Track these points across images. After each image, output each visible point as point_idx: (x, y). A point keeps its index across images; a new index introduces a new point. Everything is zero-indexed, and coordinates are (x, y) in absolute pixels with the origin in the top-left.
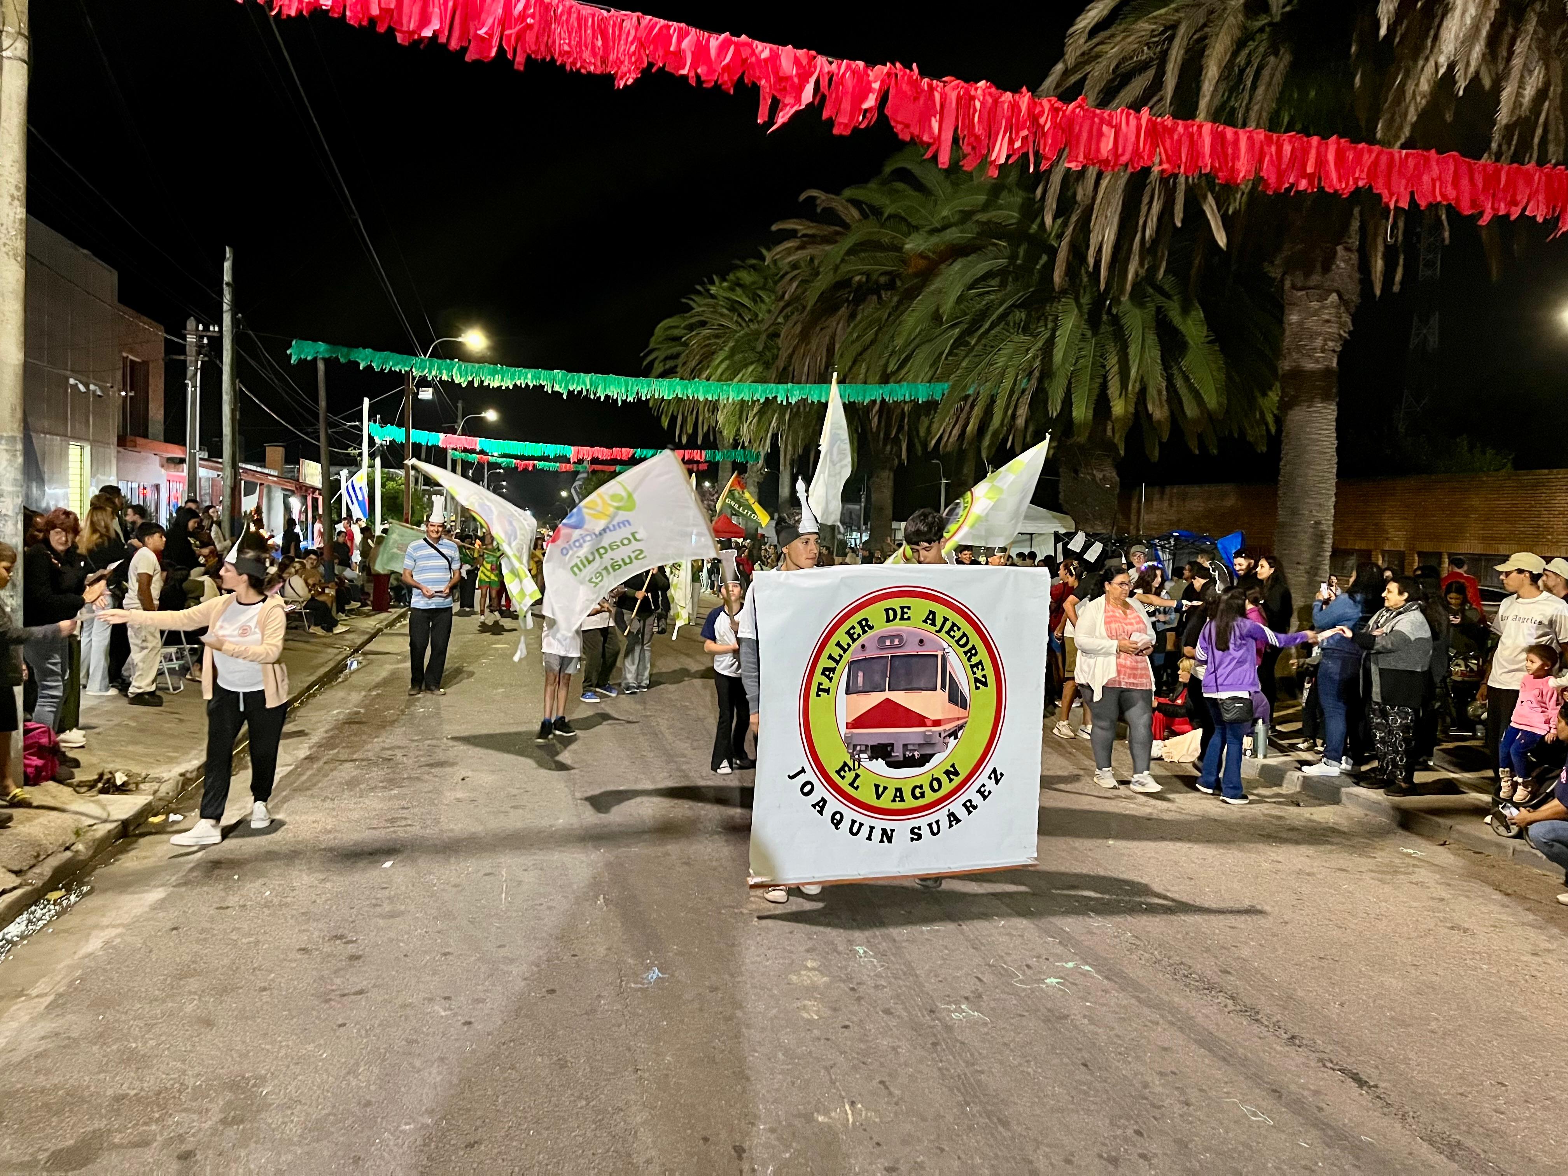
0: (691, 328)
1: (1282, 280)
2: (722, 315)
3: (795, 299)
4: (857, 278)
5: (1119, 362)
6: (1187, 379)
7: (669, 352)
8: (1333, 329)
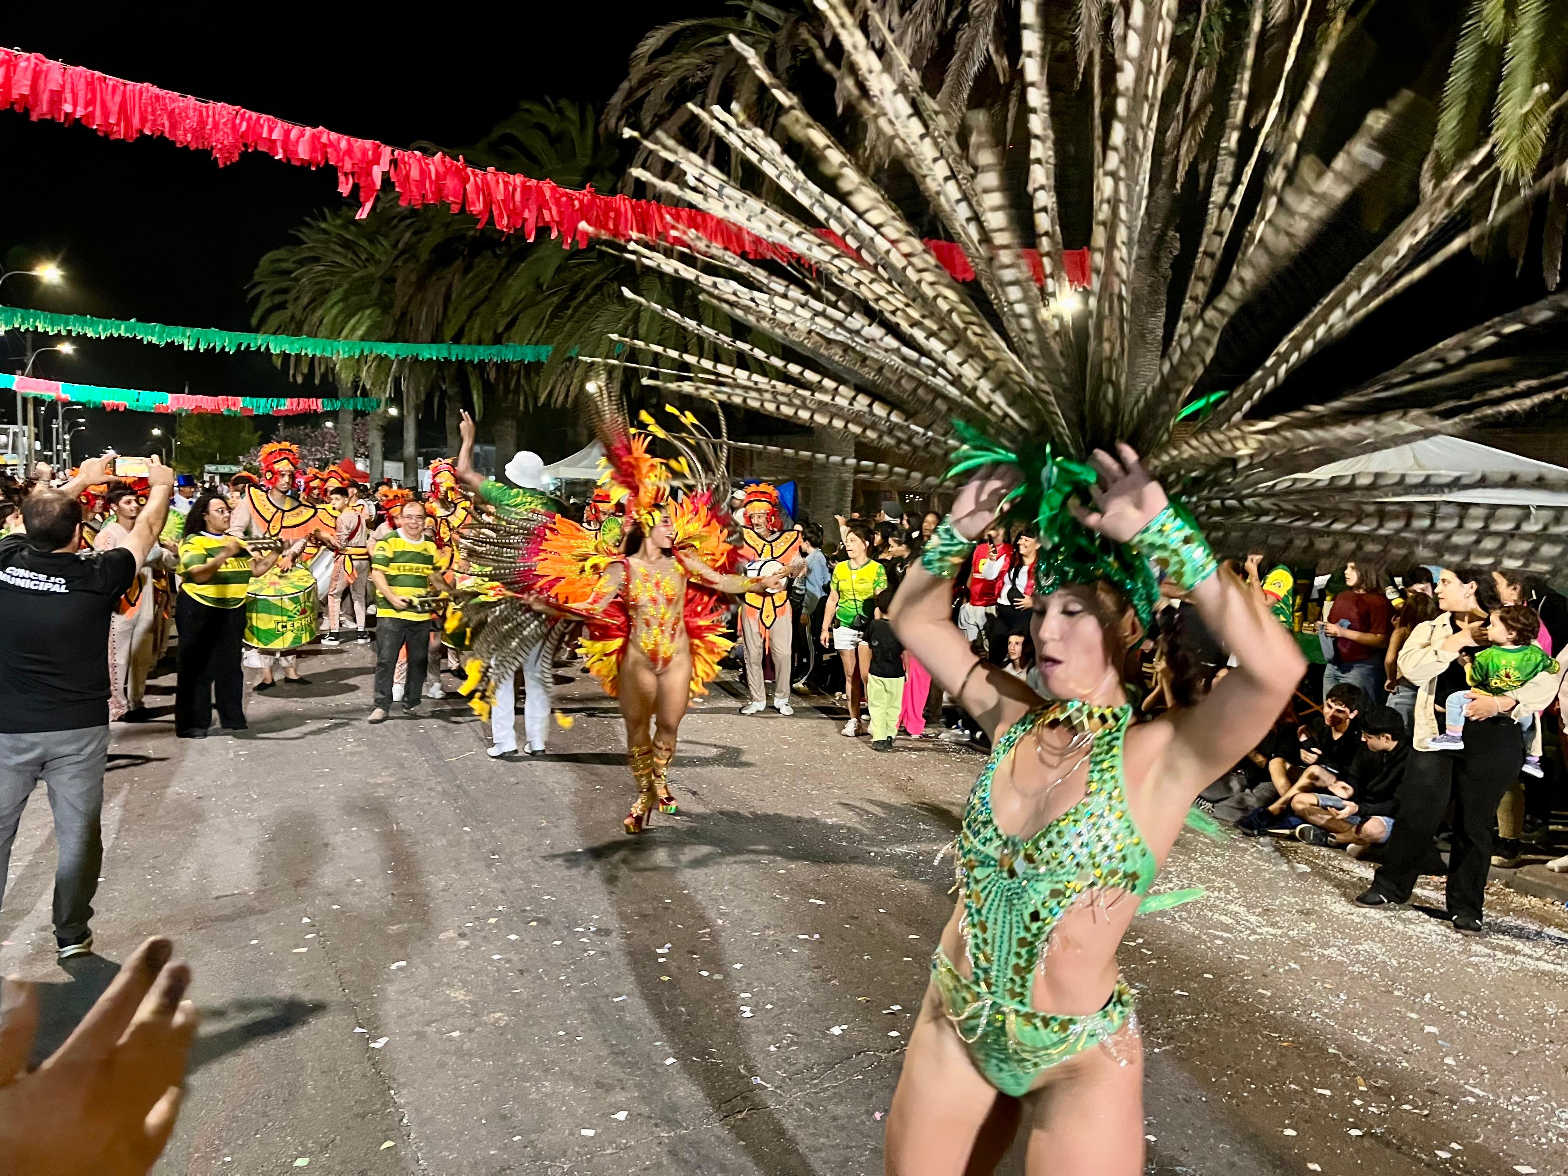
2: (335, 252)
3: (410, 247)
4: (471, 233)
7: (278, 286)
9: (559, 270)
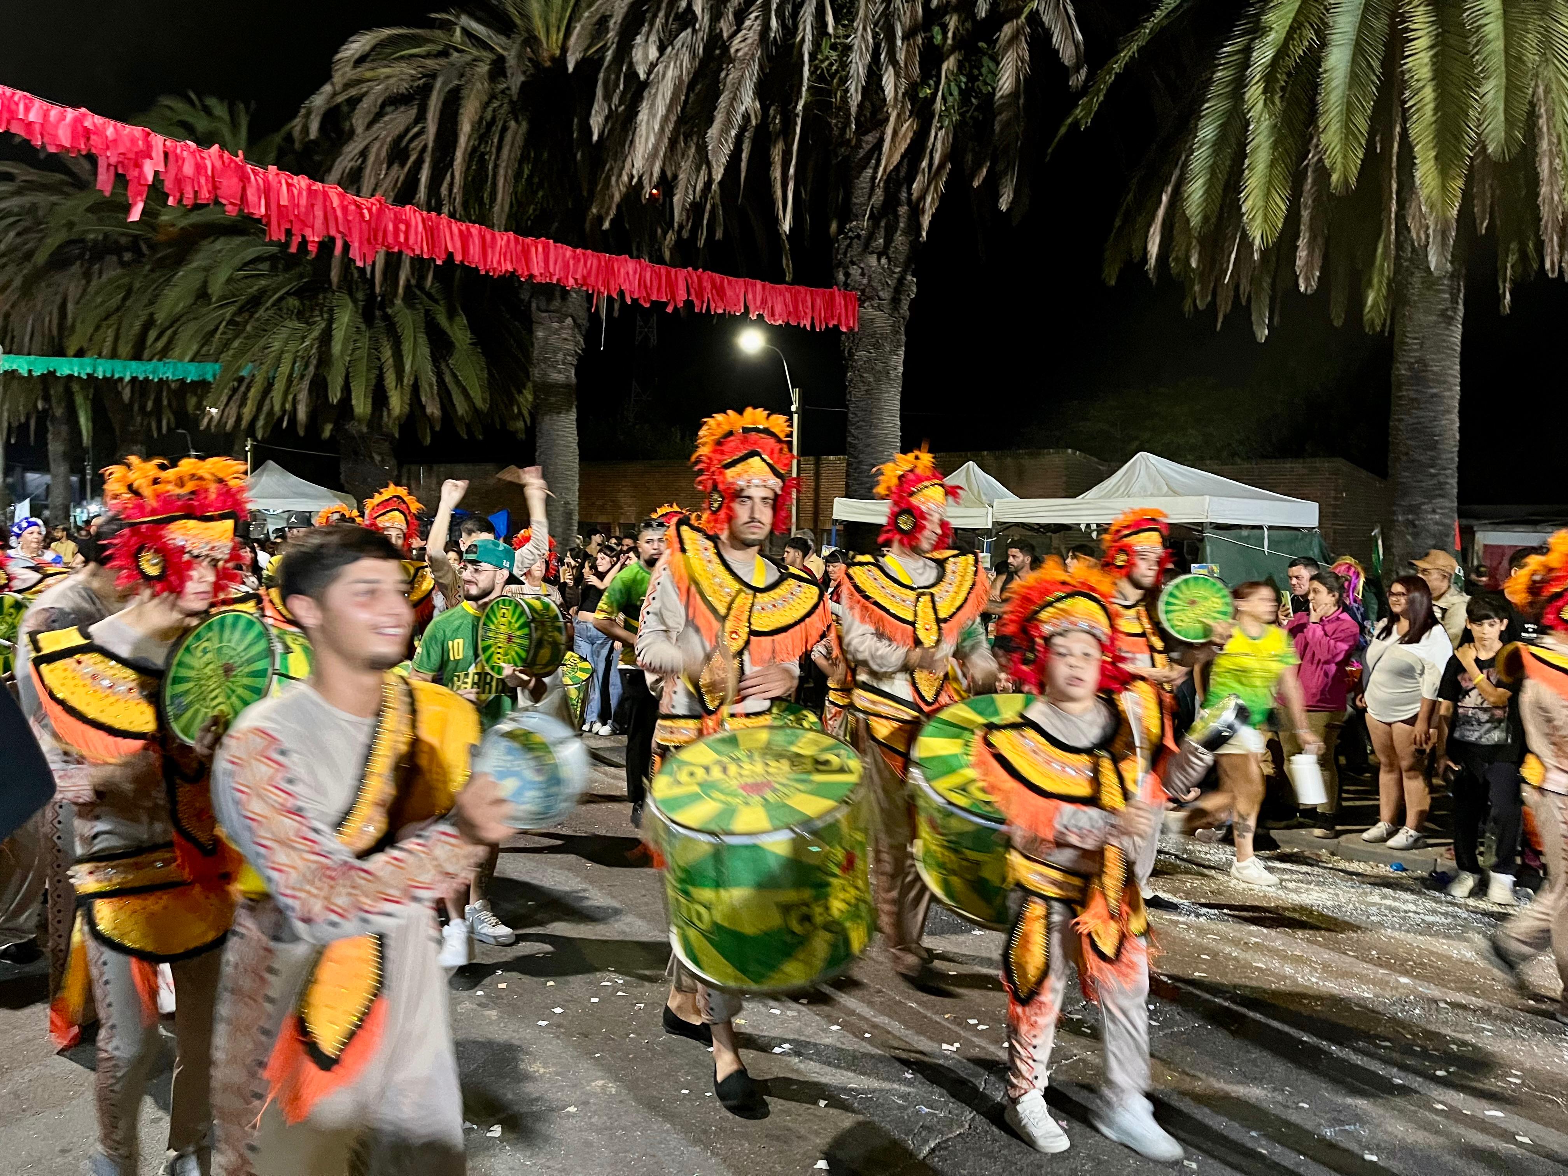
1: (530, 302)
4: (93, 238)
5: (393, 355)
6: (455, 376)
8: (570, 346)
9: (229, 280)
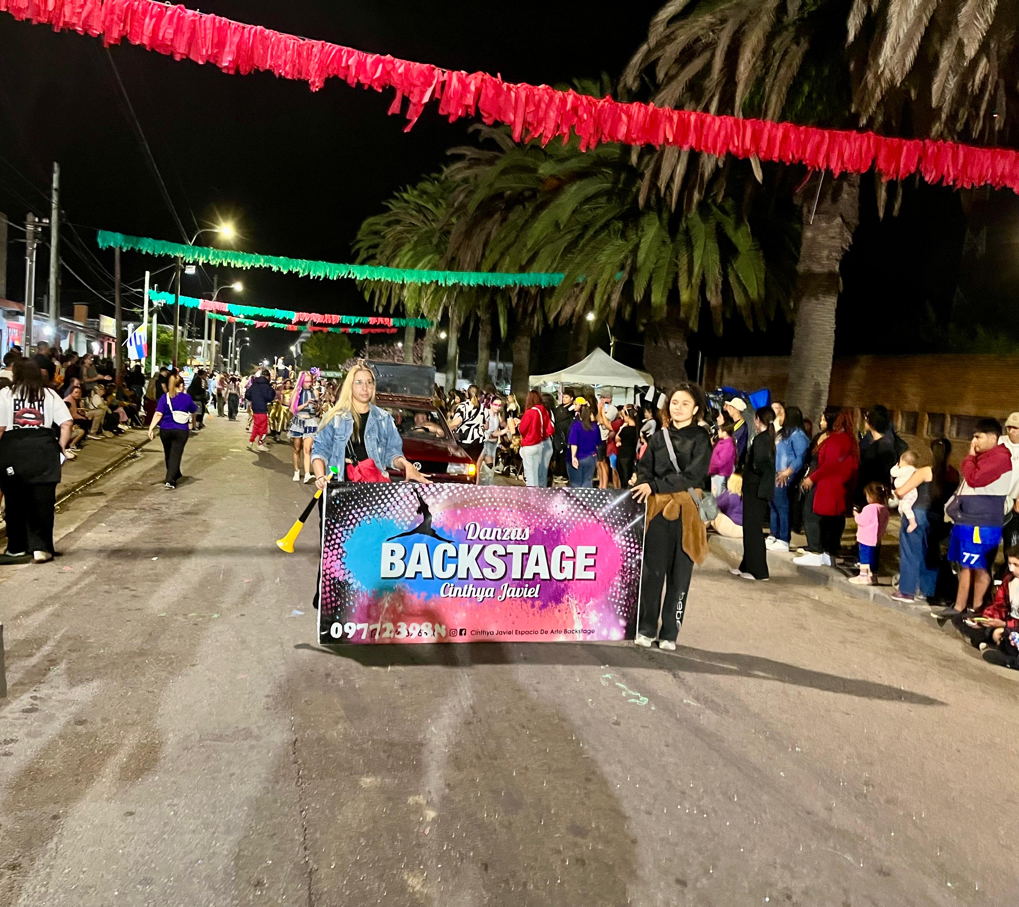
0: (389, 224)
1: (802, 207)
2: (412, 216)
3: (463, 206)
4: (509, 192)
5: (687, 262)
7: (371, 243)
8: (837, 243)
